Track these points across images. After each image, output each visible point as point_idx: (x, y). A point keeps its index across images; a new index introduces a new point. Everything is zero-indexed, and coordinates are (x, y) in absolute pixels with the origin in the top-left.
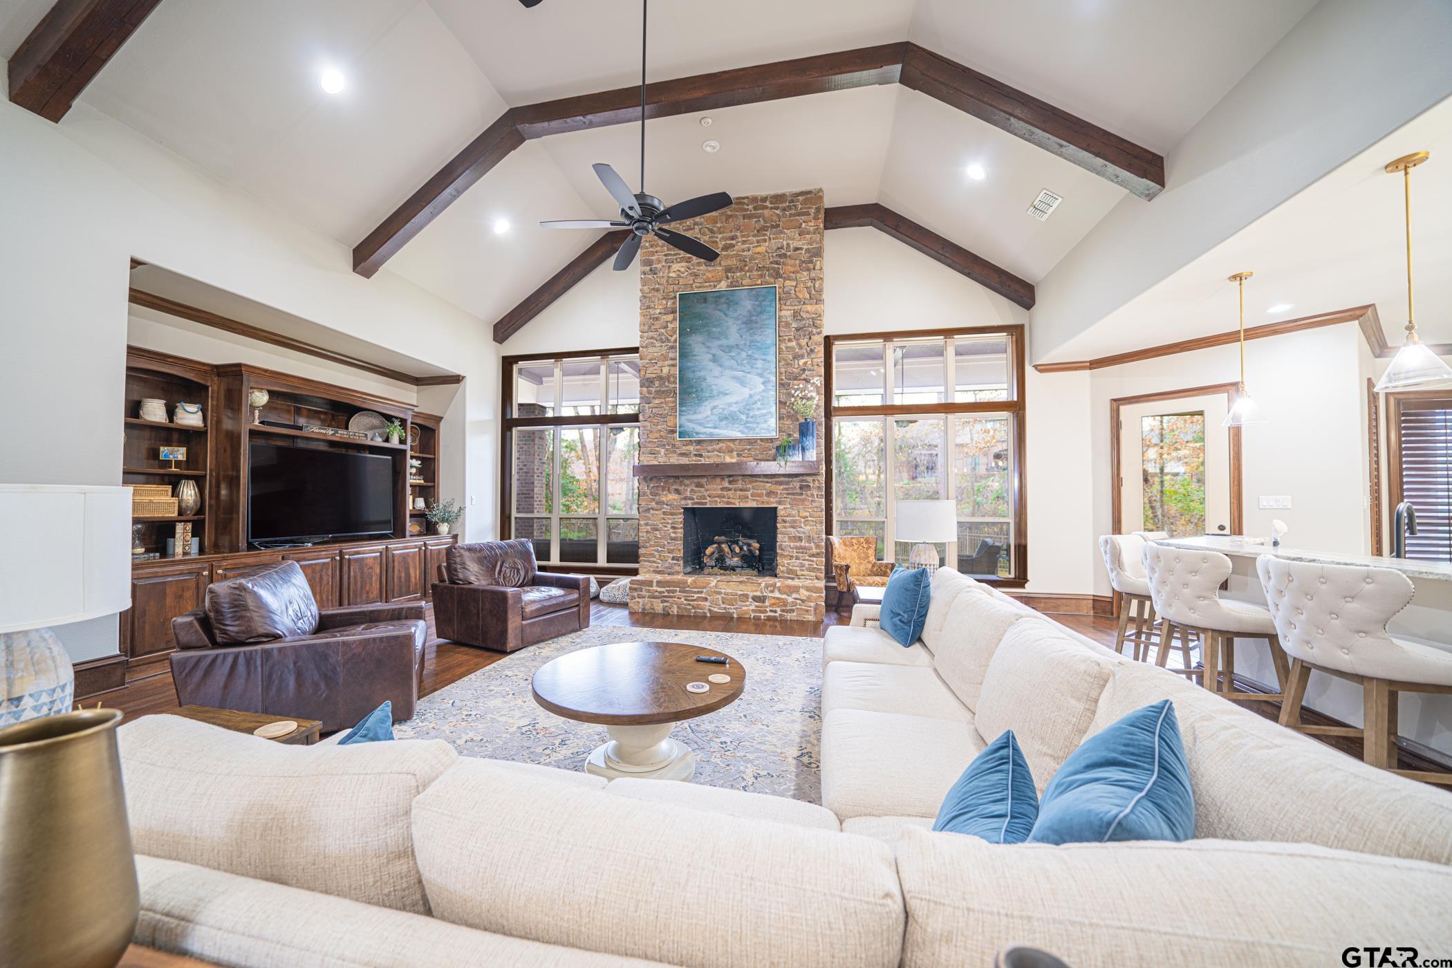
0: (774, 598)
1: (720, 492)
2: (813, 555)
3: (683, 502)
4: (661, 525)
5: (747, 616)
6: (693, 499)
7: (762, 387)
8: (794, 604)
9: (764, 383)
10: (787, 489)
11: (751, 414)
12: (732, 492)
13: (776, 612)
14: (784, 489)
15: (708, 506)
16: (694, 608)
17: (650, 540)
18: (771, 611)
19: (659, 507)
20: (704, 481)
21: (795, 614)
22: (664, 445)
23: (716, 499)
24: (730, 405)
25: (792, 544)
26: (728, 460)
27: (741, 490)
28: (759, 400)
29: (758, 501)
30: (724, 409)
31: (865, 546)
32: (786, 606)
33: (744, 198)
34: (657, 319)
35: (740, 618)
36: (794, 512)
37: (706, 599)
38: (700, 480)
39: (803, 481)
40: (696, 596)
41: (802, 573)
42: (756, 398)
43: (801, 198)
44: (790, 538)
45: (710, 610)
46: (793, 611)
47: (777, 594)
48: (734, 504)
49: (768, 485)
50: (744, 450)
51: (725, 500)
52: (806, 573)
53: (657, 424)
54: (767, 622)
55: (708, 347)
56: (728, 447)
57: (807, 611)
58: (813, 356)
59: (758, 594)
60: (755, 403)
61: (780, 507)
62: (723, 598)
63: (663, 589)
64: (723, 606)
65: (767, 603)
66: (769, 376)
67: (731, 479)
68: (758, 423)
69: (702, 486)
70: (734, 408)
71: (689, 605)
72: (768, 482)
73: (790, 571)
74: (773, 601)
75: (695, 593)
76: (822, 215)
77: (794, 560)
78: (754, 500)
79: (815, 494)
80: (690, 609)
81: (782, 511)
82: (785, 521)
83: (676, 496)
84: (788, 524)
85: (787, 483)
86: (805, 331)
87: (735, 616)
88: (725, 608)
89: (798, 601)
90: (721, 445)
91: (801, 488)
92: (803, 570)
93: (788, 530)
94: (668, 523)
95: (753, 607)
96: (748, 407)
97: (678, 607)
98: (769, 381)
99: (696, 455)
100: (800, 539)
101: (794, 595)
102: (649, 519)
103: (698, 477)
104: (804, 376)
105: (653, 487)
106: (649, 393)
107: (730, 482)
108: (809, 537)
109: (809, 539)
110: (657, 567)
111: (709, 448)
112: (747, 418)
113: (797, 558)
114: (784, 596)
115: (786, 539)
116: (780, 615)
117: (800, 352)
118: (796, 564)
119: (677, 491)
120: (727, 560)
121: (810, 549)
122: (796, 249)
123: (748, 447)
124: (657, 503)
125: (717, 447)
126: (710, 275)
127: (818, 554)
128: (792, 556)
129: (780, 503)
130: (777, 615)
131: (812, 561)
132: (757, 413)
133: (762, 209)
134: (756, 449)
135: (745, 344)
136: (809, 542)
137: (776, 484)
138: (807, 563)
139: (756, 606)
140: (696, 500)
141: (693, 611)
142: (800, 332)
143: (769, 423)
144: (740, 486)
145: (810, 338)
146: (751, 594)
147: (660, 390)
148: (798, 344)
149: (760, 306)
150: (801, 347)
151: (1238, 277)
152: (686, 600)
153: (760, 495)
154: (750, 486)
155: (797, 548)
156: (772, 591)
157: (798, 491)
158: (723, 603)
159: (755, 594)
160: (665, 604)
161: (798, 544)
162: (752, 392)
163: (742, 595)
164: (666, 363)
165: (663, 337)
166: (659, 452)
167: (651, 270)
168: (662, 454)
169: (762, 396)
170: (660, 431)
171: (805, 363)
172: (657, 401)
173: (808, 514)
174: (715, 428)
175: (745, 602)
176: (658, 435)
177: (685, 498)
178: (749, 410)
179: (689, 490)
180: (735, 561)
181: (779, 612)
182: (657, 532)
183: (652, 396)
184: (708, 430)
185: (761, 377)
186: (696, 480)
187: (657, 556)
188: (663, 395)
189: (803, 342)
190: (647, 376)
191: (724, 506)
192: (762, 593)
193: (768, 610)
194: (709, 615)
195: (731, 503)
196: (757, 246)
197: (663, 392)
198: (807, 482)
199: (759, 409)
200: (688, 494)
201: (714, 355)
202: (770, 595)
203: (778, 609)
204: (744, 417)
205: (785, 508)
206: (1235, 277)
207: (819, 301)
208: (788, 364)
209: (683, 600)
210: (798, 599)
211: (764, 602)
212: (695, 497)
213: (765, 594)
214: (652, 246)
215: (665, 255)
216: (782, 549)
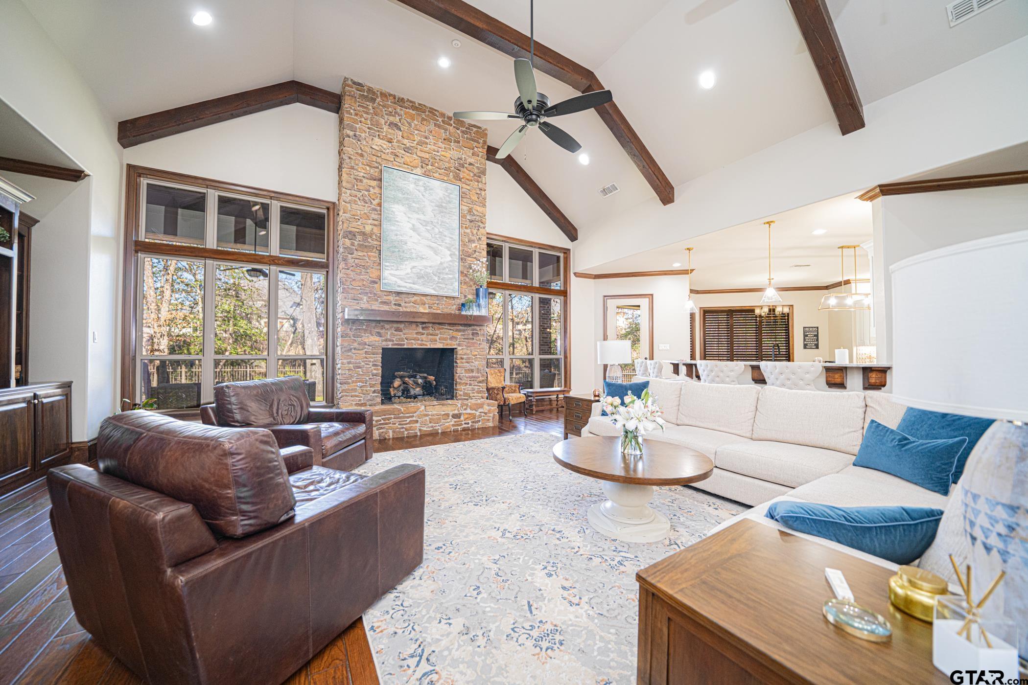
0: (467, 414)
1: (415, 336)
2: (480, 382)
3: (384, 343)
4: (363, 364)
5: (449, 430)
6: (393, 341)
7: (450, 259)
8: (480, 416)
9: (451, 255)
10: (464, 335)
11: (442, 276)
12: (425, 336)
13: (468, 424)
14: (462, 335)
15: (405, 347)
16: (406, 430)
17: (352, 377)
18: (465, 424)
19: (361, 347)
20: (402, 326)
21: (480, 423)
22: (367, 293)
23: (413, 341)
24: (426, 267)
25: (467, 375)
26: (421, 310)
27: (431, 335)
28: (447, 267)
29: (444, 343)
30: (421, 270)
31: (499, 374)
32: (475, 418)
33: (436, 110)
34: (361, 181)
35: (444, 432)
36: (468, 352)
37: (417, 422)
38: (399, 325)
39: (474, 330)
40: (408, 420)
41: (473, 395)
42: (445, 265)
43: (475, 129)
44: (465, 370)
45: (420, 430)
46: (479, 421)
47: (469, 411)
48: (426, 345)
49: (451, 331)
50: (434, 304)
51: (419, 342)
52: (476, 394)
53: (360, 274)
54: (464, 432)
55: (409, 218)
56: (421, 300)
57: (488, 420)
58: (480, 243)
59: (456, 412)
60: (444, 269)
61: (459, 348)
62: (430, 419)
63: (380, 418)
64: (430, 425)
65: (462, 418)
66: (454, 251)
67: (424, 326)
68: (446, 285)
69: (401, 330)
70: (429, 270)
71: (403, 428)
72: (451, 330)
73: (465, 394)
74: (466, 416)
75: (408, 417)
76: (486, 147)
77: (468, 386)
78: (440, 343)
79: (482, 339)
80: (403, 432)
81: (460, 351)
82: (462, 358)
83: (377, 338)
84: (464, 361)
85: (464, 331)
86: (476, 224)
87: (440, 431)
88: (432, 427)
89: (483, 414)
90: (416, 298)
91: (473, 334)
92: (474, 393)
93: (465, 364)
94: (370, 361)
95: (453, 423)
96: (439, 271)
97: (394, 432)
98: (454, 254)
99: (395, 304)
100: (472, 371)
101: (480, 410)
102: (352, 358)
103: (397, 322)
104: (474, 256)
105: (356, 329)
106: (353, 244)
107: (423, 328)
108: (478, 369)
109: (478, 371)
110: (360, 400)
111: (407, 300)
112: (439, 279)
113: (470, 385)
114: (474, 412)
115: (463, 372)
116: (471, 425)
117: (473, 238)
118: (470, 389)
119: (379, 335)
120: (411, 390)
121: (478, 377)
122: (470, 164)
123: (437, 302)
124: (359, 344)
125: (413, 299)
126: (408, 160)
127: (483, 381)
128: (467, 384)
129: (459, 345)
130: (469, 425)
131: (480, 386)
132: (446, 277)
133: (448, 125)
134: (442, 304)
135: (438, 223)
136: (478, 373)
137: (456, 331)
138: (476, 387)
139: (455, 422)
140: (395, 342)
141: (406, 433)
142: (472, 224)
143: (454, 285)
144: (431, 332)
145: (478, 230)
146: (451, 413)
147: (362, 245)
148: (472, 232)
149: (448, 196)
150: (473, 235)
151: (689, 249)
152: (399, 424)
153: (445, 339)
154: (438, 332)
155: (470, 377)
156: (465, 409)
157: (471, 337)
158: (430, 422)
159: (454, 412)
160: (381, 431)
161: (471, 375)
162: (442, 260)
163: (444, 415)
164: (370, 222)
165: (366, 199)
166: (361, 299)
167: (355, 135)
168: (365, 300)
169: (449, 265)
170: (363, 280)
171: (476, 246)
172: (360, 254)
173: (476, 353)
174: (414, 284)
175: (447, 419)
176: (360, 284)
177: (386, 340)
178: (440, 273)
179: (389, 333)
180: (418, 390)
181: (470, 424)
182: (359, 370)
183: (354, 248)
184: (408, 285)
185: (449, 250)
186: (395, 325)
187: (360, 391)
188: (366, 250)
189: (475, 232)
190: (350, 229)
191: (418, 347)
192: (459, 411)
193: (463, 423)
194: (419, 434)
195: (424, 344)
196: (444, 151)
197: (366, 246)
198: (476, 330)
199: (447, 274)
200: (389, 337)
201: (413, 225)
202: (464, 412)
203: (470, 422)
204: (436, 279)
205: (462, 349)
206: (688, 249)
207: (484, 206)
208: (465, 245)
209: (397, 425)
210: (482, 412)
211: (460, 418)
212: (394, 339)
213: (461, 412)
214: (356, 115)
215: (369, 128)
216: (460, 379)
